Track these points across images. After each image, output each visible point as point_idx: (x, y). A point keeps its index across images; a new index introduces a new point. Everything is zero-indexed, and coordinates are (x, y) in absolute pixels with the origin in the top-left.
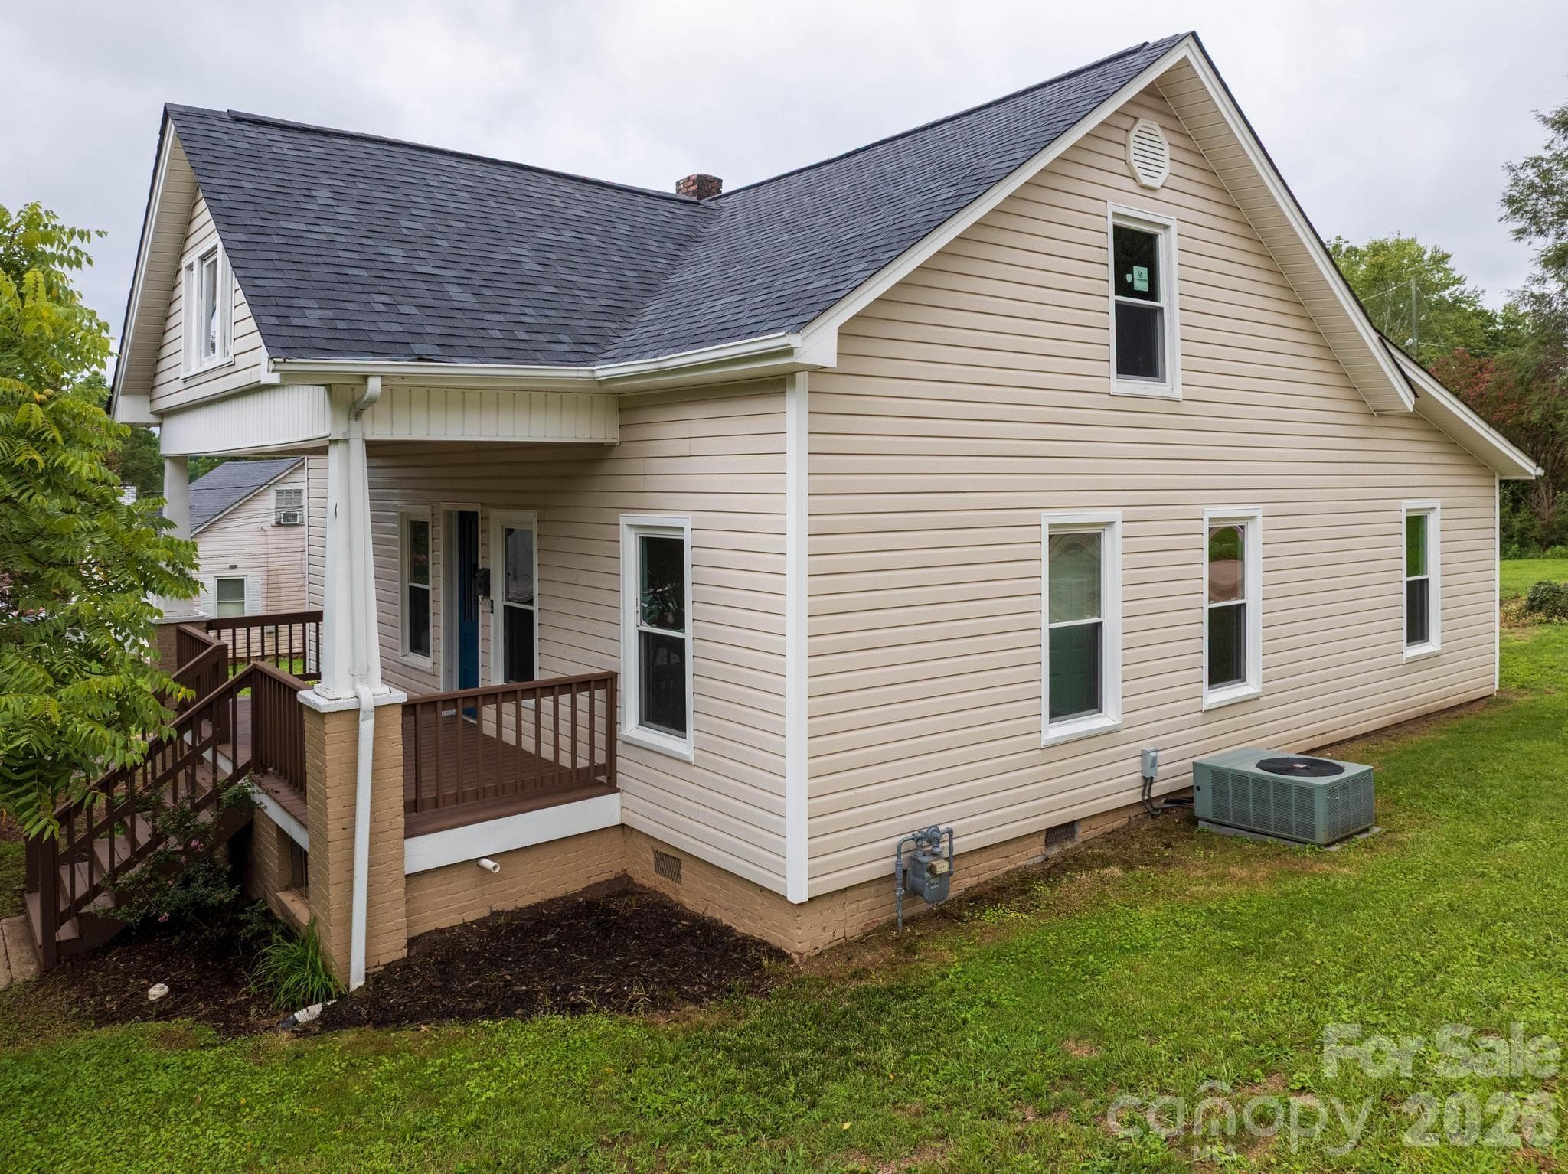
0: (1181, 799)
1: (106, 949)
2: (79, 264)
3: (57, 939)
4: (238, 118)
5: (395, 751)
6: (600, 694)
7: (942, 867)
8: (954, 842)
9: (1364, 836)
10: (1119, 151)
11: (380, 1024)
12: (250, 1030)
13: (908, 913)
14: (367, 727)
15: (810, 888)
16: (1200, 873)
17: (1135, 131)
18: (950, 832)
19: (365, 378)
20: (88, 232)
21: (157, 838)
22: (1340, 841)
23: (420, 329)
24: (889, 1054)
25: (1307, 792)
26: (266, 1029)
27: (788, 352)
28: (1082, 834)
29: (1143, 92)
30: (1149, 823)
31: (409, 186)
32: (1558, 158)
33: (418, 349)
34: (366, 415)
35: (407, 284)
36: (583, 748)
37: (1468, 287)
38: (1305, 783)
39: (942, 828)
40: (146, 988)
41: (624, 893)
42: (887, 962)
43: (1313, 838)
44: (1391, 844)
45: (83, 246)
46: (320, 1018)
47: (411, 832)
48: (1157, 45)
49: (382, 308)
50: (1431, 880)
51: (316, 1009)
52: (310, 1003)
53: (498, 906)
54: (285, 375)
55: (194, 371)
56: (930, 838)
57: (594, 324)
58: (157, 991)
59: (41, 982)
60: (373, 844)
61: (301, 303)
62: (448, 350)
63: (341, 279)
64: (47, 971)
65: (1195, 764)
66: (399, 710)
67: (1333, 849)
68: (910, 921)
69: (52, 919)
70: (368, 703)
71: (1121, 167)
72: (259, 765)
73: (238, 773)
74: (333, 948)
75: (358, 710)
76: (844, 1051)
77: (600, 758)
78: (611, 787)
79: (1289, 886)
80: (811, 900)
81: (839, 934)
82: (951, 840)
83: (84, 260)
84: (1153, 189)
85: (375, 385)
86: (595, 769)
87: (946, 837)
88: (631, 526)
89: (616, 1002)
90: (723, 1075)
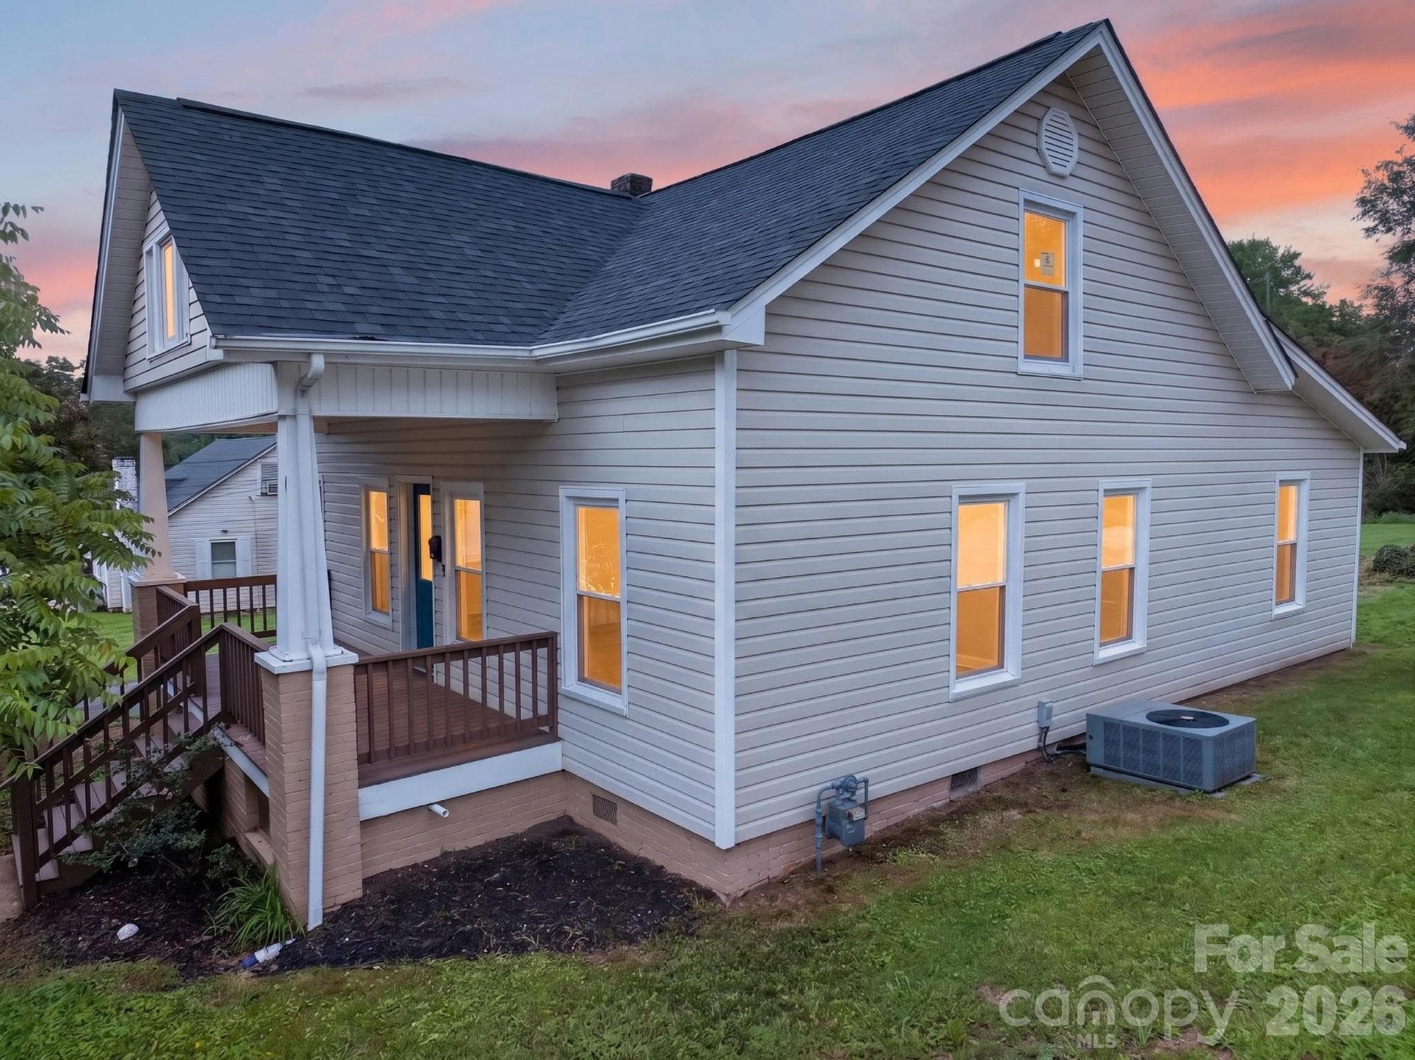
0: (1073, 746)
1: (83, 889)
2: (14, 239)
3: (37, 879)
4: (187, 106)
5: (348, 708)
6: (542, 652)
7: (858, 814)
8: (870, 788)
9: (1247, 782)
10: (1031, 140)
11: (336, 962)
12: (212, 970)
13: (826, 853)
14: (320, 686)
15: (737, 834)
16: (1094, 817)
17: (1046, 120)
18: (866, 781)
19: (309, 354)
20: (23, 208)
21: (131, 787)
22: (1225, 787)
23: (363, 309)
24: (812, 996)
25: (1196, 742)
26: (226, 969)
27: (718, 329)
28: (984, 778)
29: (1055, 81)
30: (1044, 768)
31: (356, 175)
32: (1408, 161)
33: (363, 328)
34: (313, 392)
35: (351, 266)
36: (526, 701)
37: (1314, 284)
38: (1190, 734)
39: (858, 777)
40: (118, 928)
41: (564, 833)
42: (809, 902)
43: (1200, 784)
44: (1274, 791)
45: (19, 221)
46: (278, 958)
47: (366, 780)
48: (1071, 34)
49: (326, 289)
50: (1319, 828)
51: (275, 949)
52: (269, 945)
53: (449, 848)
54: (227, 351)
55: (159, 351)
56: (847, 787)
57: (531, 306)
58: (127, 931)
59: (20, 921)
60: (328, 794)
61: (245, 282)
62: (391, 330)
63: (288, 260)
64: (29, 909)
65: (1088, 715)
66: (351, 670)
67: (1219, 795)
68: (829, 862)
69: (33, 861)
70: (320, 663)
71: (1032, 156)
72: (227, 717)
73: (208, 725)
74: (291, 892)
75: (310, 671)
76: (770, 994)
77: (543, 709)
78: (554, 737)
79: (1182, 831)
80: (738, 845)
81: (763, 876)
82: (866, 788)
83: (19, 235)
84: (1062, 177)
85: (318, 362)
86: (538, 719)
87: (863, 785)
88: (569, 497)
89: (555, 942)
90: (656, 1018)
